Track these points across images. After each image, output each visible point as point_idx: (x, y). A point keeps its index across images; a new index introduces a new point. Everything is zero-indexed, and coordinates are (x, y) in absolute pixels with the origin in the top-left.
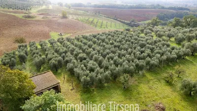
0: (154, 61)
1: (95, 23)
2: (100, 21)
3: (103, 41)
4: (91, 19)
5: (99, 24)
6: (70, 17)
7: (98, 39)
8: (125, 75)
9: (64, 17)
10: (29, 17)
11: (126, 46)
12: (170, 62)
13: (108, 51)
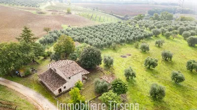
0: (131, 38)
1: (94, 18)
2: (99, 16)
3: (102, 29)
4: (90, 15)
5: (98, 19)
6: (73, 13)
7: (99, 28)
8: (115, 43)
9: (69, 13)
10: (42, 13)
11: (116, 31)
12: (140, 39)
13: (105, 34)
